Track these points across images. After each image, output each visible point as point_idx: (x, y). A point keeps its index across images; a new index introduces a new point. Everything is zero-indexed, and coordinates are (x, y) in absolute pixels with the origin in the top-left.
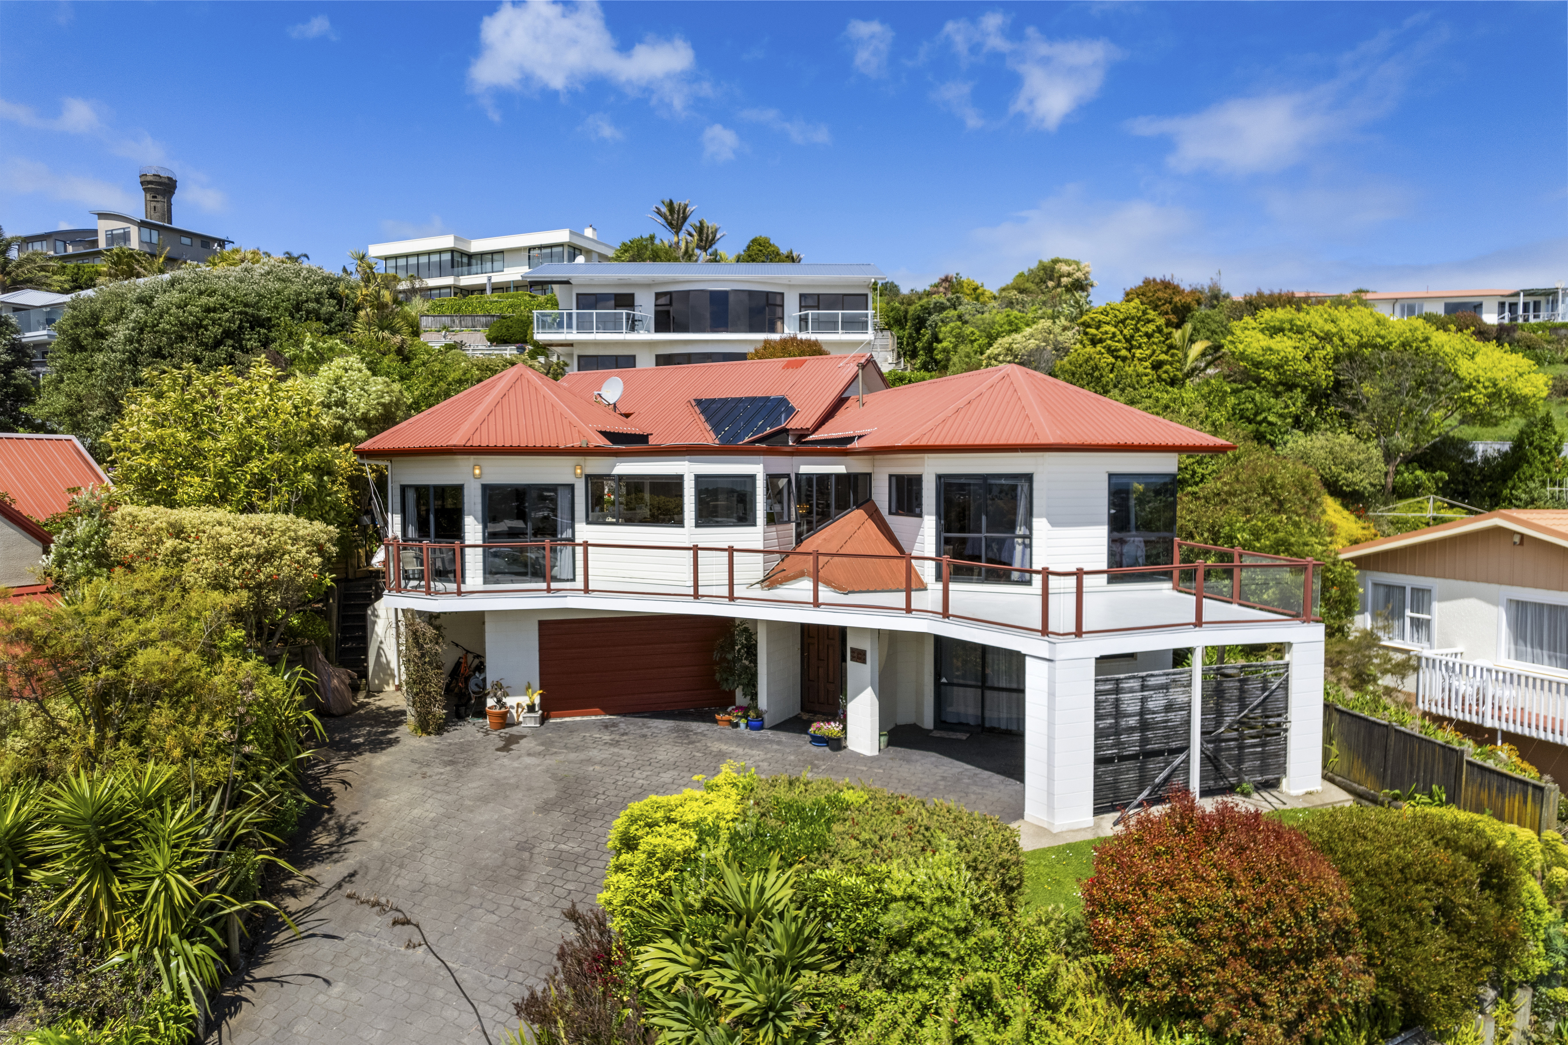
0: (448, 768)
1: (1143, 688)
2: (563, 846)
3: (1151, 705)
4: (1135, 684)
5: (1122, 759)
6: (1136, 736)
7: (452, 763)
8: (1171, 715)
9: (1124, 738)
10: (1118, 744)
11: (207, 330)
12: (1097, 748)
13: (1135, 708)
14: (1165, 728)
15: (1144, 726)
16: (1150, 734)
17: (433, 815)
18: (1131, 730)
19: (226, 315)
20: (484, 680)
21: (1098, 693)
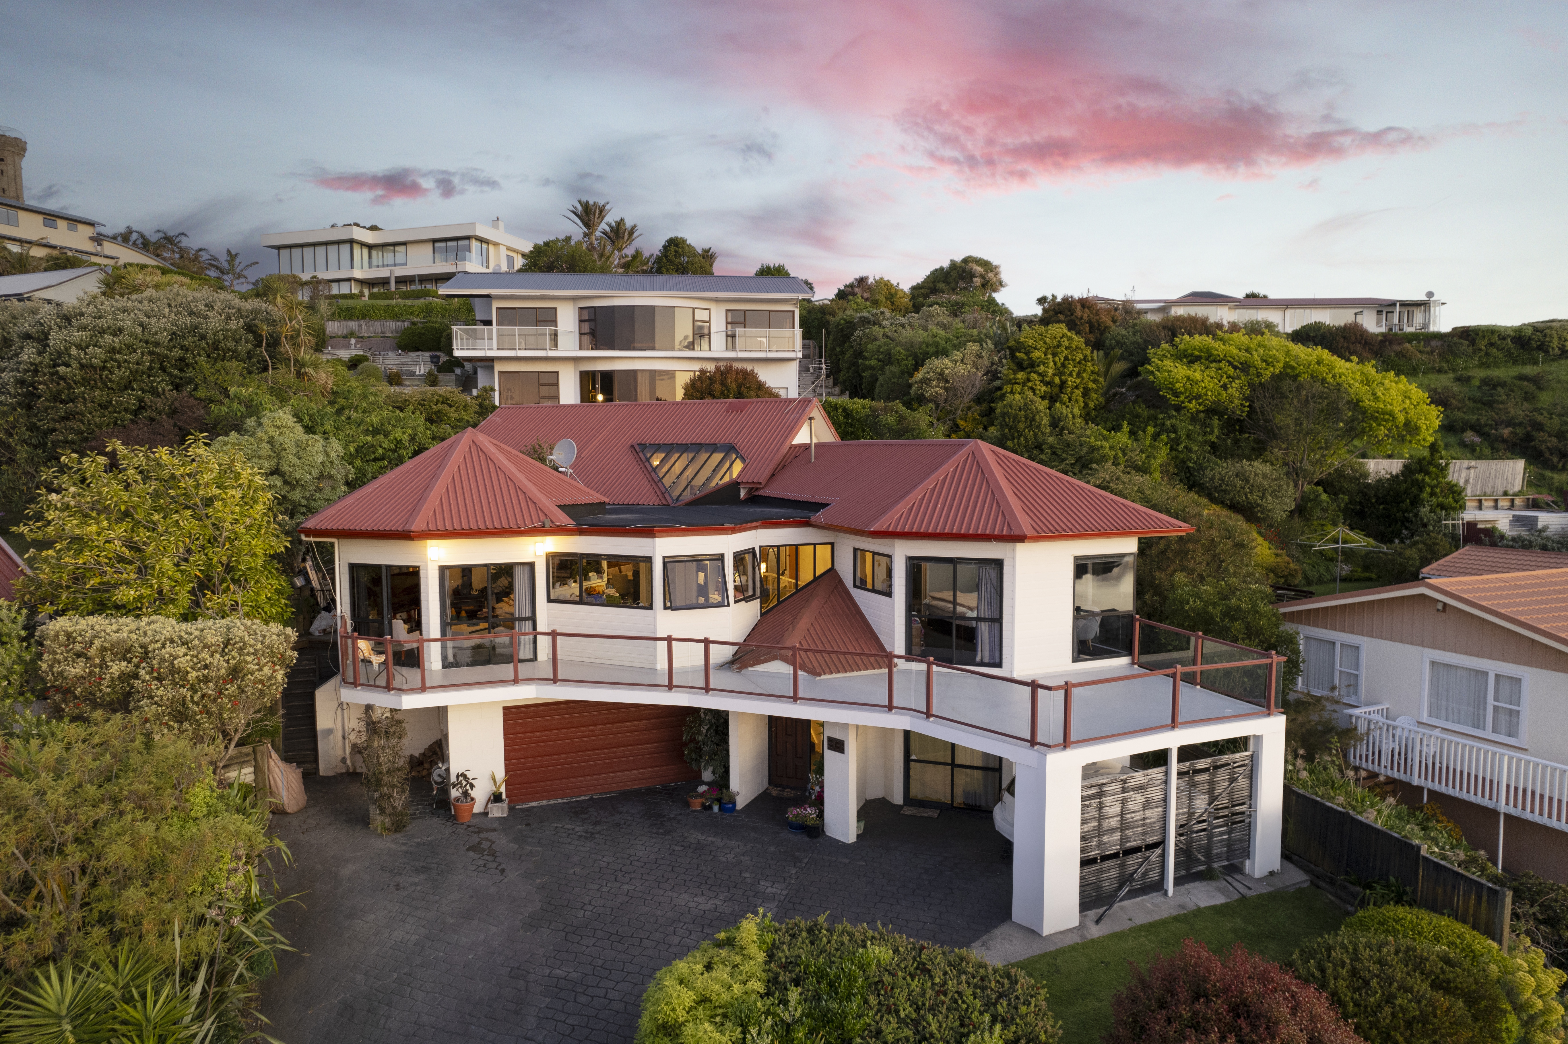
0: (422, 877)
1: (1124, 790)
2: (558, 971)
3: (1131, 806)
4: (1116, 787)
5: (1105, 858)
6: (1117, 836)
7: (424, 870)
8: (1149, 813)
9: (1106, 838)
10: (1100, 845)
11: (112, 373)
12: (1083, 850)
13: (1117, 809)
14: (1143, 825)
15: (1124, 826)
16: (1129, 833)
17: (415, 938)
18: (1112, 830)
19: (135, 357)
20: (448, 770)
21: (1084, 798)
